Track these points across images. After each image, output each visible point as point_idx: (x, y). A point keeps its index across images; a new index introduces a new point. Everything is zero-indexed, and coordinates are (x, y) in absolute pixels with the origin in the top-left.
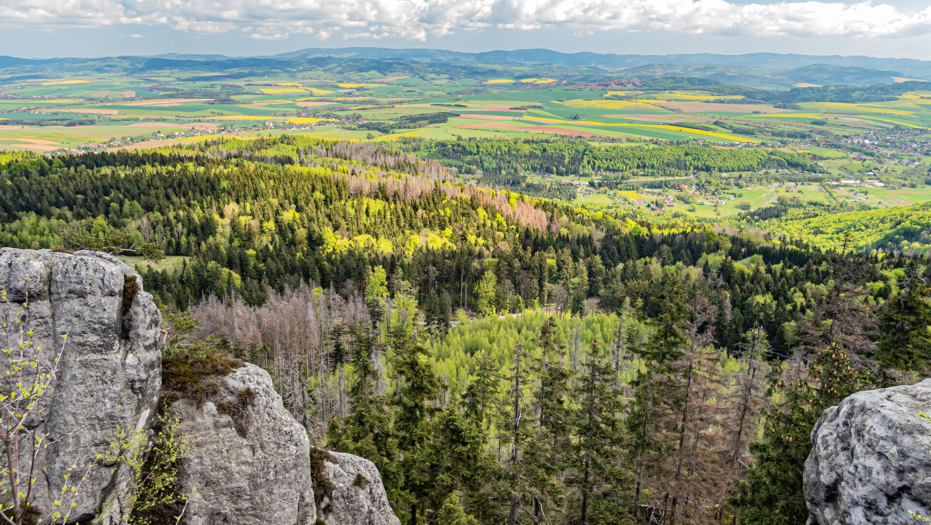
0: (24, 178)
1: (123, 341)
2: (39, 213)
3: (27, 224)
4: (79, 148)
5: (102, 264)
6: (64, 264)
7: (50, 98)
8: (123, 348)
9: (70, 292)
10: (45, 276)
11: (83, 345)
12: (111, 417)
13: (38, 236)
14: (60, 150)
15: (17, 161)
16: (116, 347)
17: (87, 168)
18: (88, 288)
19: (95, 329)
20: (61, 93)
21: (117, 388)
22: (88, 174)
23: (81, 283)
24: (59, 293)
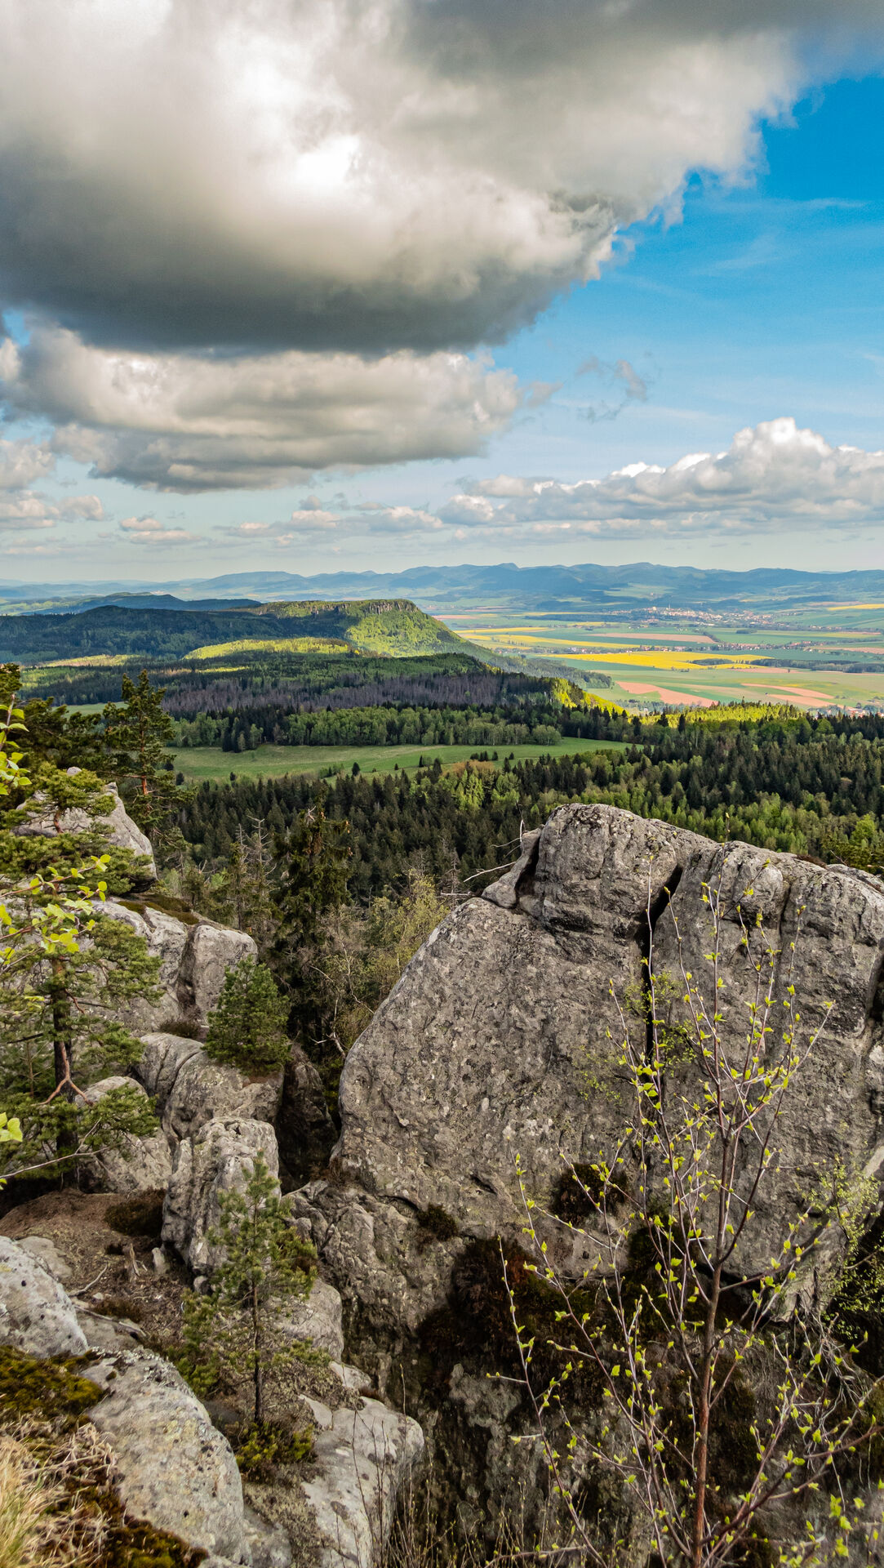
0: (776, 743)
1: (871, 1022)
2: (786, 797)
3: (766, 811)
4: (859, 707)
5: (865, 891)
6: (810, 880)
7: (834, 630)
8: (868, 1034)
9: (810, 924)
10: (781, 892)
11: (811, 1010)
12: (830, 1137)
13: (776, 831)
14: (831, 708)
15: (771, 719)
16: (859, 1029)
17: (865, 737)
18: (836, 924)
19: (833, 991)
20: (850, 622)
21: (849, 1095)
22: (864, 746)
23: (827, 914)
24: (794, 923)
